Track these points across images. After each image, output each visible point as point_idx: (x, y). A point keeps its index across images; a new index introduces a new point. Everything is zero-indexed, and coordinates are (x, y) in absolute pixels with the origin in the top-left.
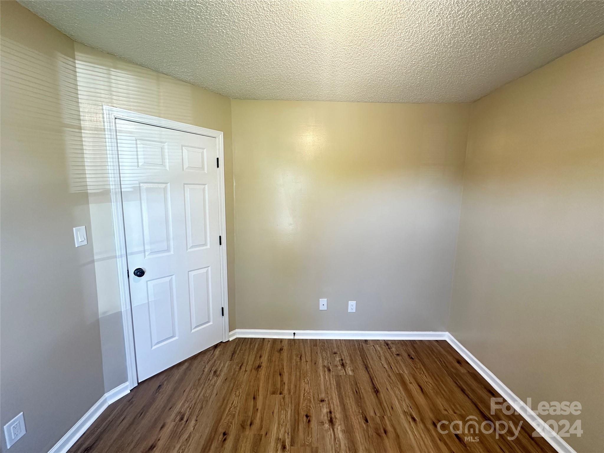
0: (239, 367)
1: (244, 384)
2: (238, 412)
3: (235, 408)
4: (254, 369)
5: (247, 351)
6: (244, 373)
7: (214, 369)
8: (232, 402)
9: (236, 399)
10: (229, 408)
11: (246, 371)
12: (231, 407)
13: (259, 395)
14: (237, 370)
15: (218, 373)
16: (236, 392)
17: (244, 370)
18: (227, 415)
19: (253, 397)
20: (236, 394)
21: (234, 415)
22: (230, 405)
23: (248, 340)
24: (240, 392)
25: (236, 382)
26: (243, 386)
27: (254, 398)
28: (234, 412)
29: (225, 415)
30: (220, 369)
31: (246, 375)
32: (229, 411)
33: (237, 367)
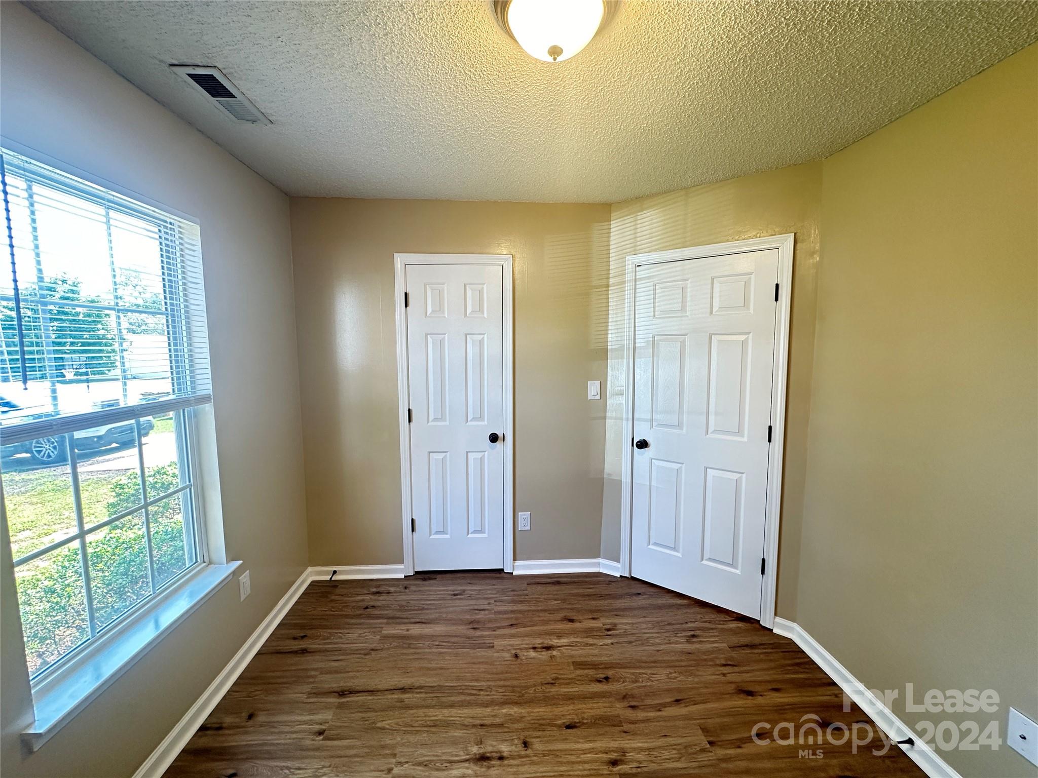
0: (724, 663)
1: (696, 680)
2: (644, 684)
3: (649, 679)
4: (738, 686)
5: (772, 665)
6: (717, 673)
7: (698, 633)
8: (655, 672)
9: (663, 677)
10: (643, 672)
11: (724, 675)
12: (646, 674)
13: (686, 706)
14: (718, 662)
15: (695, 640)
16: (675, 672)
17: (725, 672)
18: (633, 674)
19: (679, 698)
20: (671, 673)
21: (636, 681)
22: (649, 672)
23: (804, 658)
24: (677, 677)
25: (692, 668)
26: (690, 679)
27: (677, 701)
28: (641, 680)
29: (634, 671)
30: (701, 640)
31: (717, 677)
32: (640, 674)
33: (722, 660)
